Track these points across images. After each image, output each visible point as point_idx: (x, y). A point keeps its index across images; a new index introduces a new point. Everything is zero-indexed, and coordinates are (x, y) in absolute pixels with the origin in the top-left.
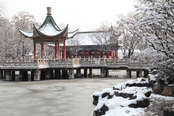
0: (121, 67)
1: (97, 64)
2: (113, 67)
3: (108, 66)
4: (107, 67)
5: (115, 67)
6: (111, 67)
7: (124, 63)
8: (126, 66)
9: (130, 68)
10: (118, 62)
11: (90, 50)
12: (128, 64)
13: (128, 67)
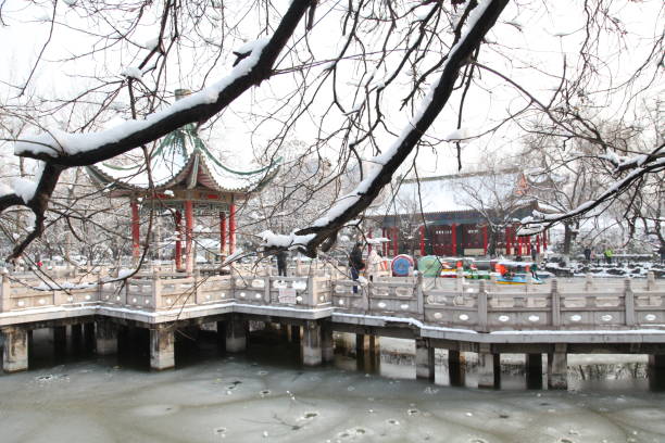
0: (389, 322)
1: (286, 305)
2: (354, 322)
3: (337, 316)
4: (334, 320)
5: (361, 323)
6: (347, 321)
7: (405, 307)
8: (411, 320)
9: (431, 335)
10: (379, 299)
11: (458, 224)
12: (421, 311)
13: (419, 324)
